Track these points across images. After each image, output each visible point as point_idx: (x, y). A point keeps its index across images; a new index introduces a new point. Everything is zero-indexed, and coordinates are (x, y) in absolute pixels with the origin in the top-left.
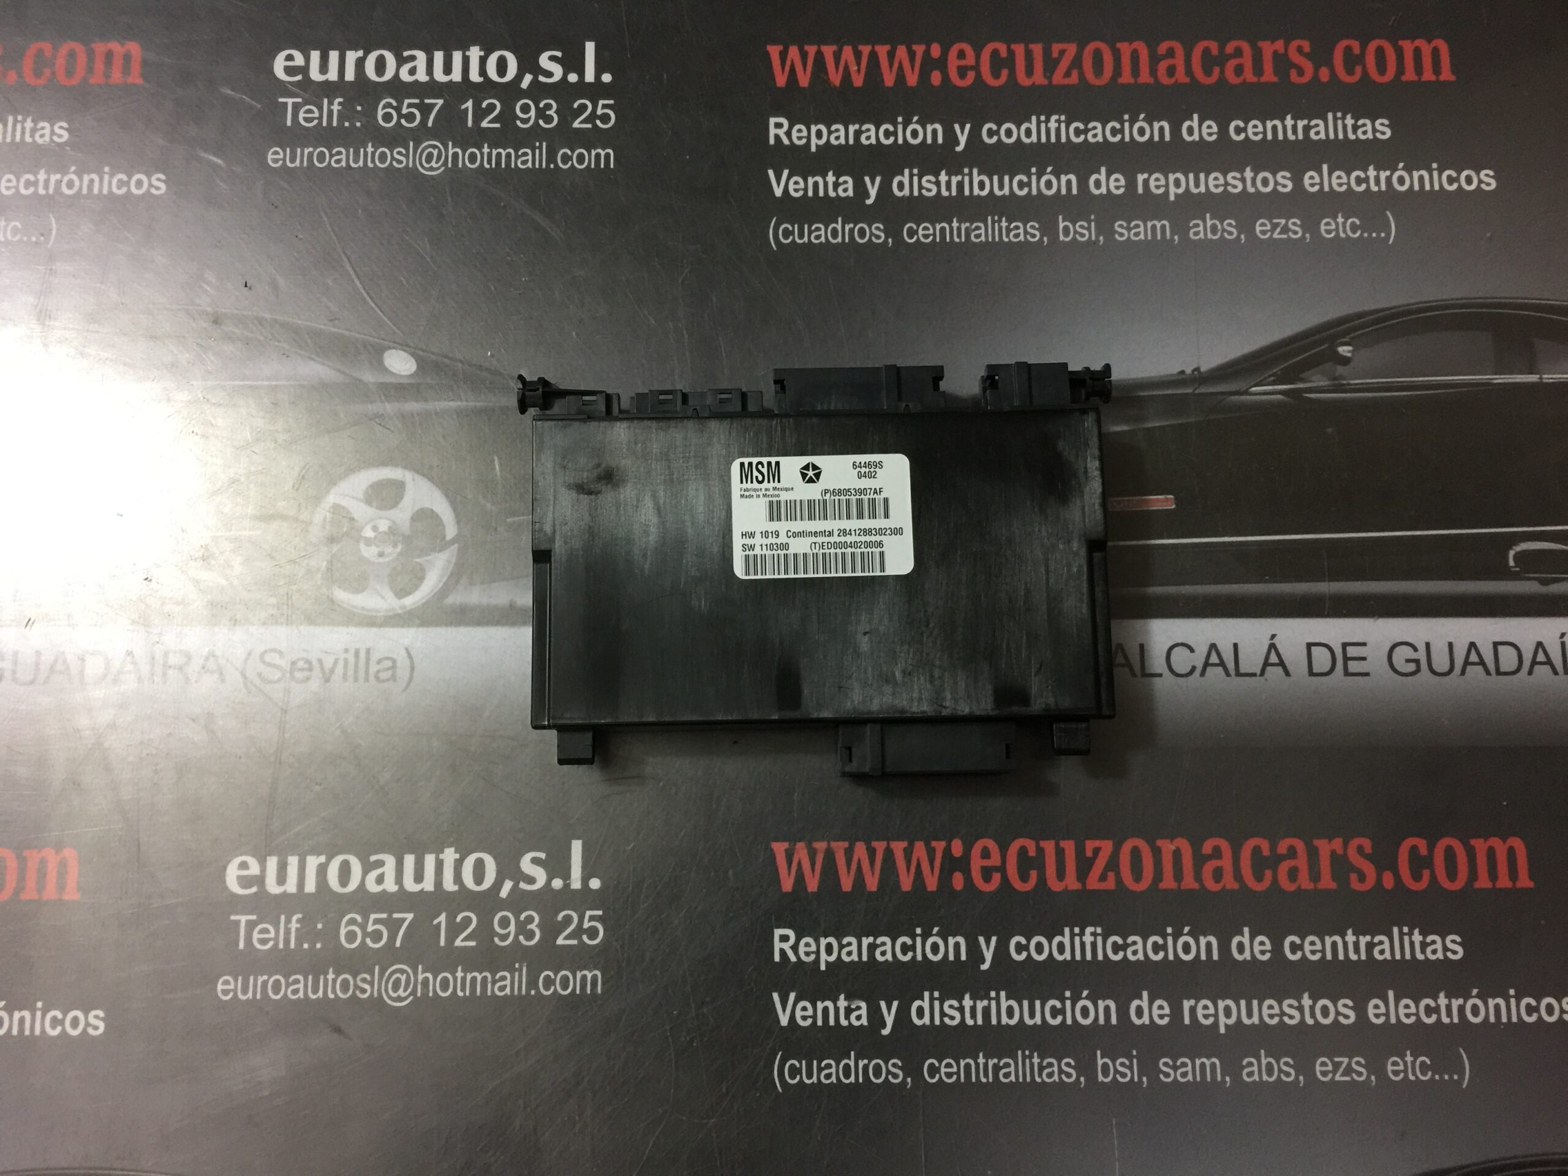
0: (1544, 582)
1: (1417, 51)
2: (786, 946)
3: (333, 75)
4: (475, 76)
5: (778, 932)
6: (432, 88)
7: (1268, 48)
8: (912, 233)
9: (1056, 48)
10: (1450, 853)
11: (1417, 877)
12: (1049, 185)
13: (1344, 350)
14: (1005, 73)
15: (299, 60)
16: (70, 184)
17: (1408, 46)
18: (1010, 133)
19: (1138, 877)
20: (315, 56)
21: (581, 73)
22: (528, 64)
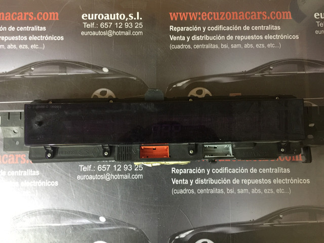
1: (285, 14)
2: (174, 171)
4: (118, 19)
6: (110, 21)
7: (259, 13)
8: (195, 47)
9: (221, 13)
11: (282, 159)
12: (220, 38)
14: (212, 18)
15: (86, 16)
16: (47, 38)
18: (213, 29)
21: (136, 18)
22: (127, 16)
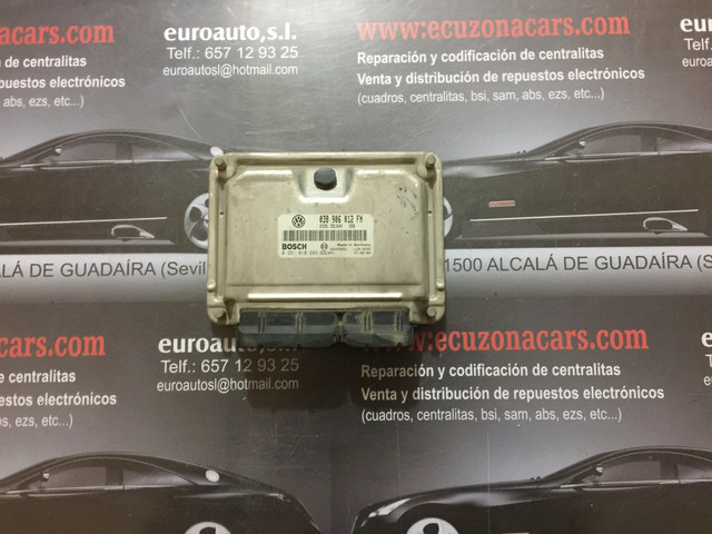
0: (657, 233)
1: (615, 22)
2: (366, 371)
3: (187, 38)
4: (243, 38)
5: (363, 367)
6: (226, 43)
7: (555, 21)
8: (414, 98)
9: (471, 22)
10: (617, 335)
11: (604, 344)
13: (582, 143)
14: (451, 33)
15: (174, 32)
16: (88, 83)
17: (611, 20)
18: (453, 58)
19: (498, 345)
20: (180, 30)
21: (284, 36)
22: (264, 32)
